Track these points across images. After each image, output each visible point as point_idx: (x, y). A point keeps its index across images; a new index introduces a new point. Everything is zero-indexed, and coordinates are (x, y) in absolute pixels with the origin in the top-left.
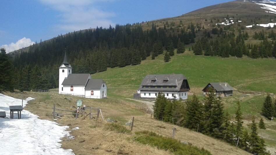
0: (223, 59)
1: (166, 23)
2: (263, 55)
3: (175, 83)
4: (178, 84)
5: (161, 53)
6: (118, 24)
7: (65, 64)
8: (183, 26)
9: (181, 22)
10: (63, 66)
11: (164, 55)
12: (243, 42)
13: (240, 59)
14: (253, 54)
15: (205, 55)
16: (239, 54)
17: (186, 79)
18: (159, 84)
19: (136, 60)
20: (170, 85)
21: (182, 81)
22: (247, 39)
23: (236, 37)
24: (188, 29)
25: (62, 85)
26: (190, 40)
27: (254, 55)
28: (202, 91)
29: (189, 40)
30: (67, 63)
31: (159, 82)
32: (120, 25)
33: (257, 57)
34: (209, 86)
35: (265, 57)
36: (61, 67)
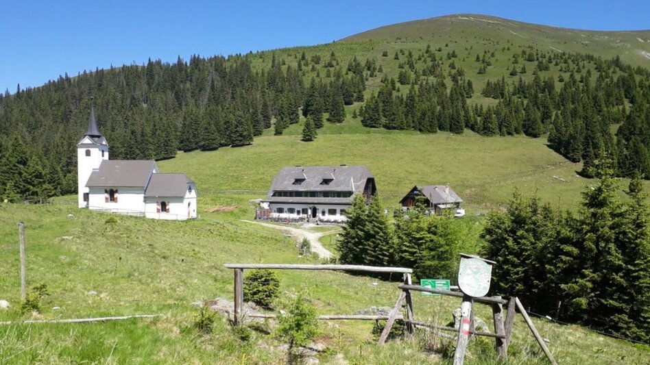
0: (424, 136)
1: (301, 57)
2: (504, 129)
3: (349, 187)
4: (356, 189)
5: (294, 121)
6: (197, 56)
7: (92, 136)
8: (337, 64)
9: (333, 55)
10: (87, 141)
11: (301, 125)
12: (464, 103)
13: (458, 137)
14: (485, 128)
15: (387, 127)
16: (455, 128)
17: (371, 176)
18: (312, 189)
19: (241, 135)
20: (339, 189)
21: (365, 180)
22: (471, 97)
23: (448, 91)
24: (349, 72)
25: (86, 186)
26: (355, 95)
27: (486, 130)
28: (400, 203)
29: (352, 96)
30: (96, 133)
31: (313, 184)
32: (201, 57)
33: (494, 133)
34: (415, 192)
35: (509, 134)
36: (82, 144)
